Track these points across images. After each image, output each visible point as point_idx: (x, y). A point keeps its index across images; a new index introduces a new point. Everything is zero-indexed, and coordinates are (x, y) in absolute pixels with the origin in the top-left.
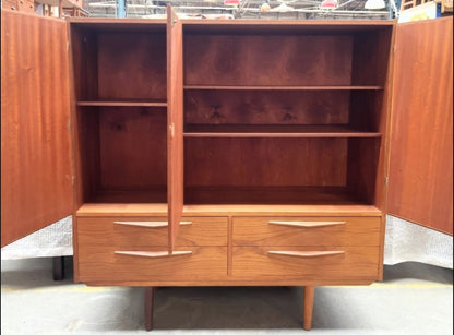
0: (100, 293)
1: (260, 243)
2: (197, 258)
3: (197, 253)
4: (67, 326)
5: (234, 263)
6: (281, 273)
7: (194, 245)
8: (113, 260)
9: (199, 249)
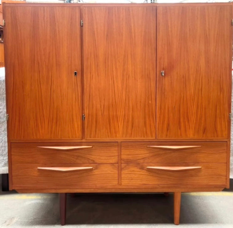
0: (32, 200)
1: (142, 161)
2: (96, 172)
3: (96, 168)
4: (6, 222)
5: (123, 176)
6: (157, 183)
7: (94, 162)
8: (36, 174)
9: (97, 165)
